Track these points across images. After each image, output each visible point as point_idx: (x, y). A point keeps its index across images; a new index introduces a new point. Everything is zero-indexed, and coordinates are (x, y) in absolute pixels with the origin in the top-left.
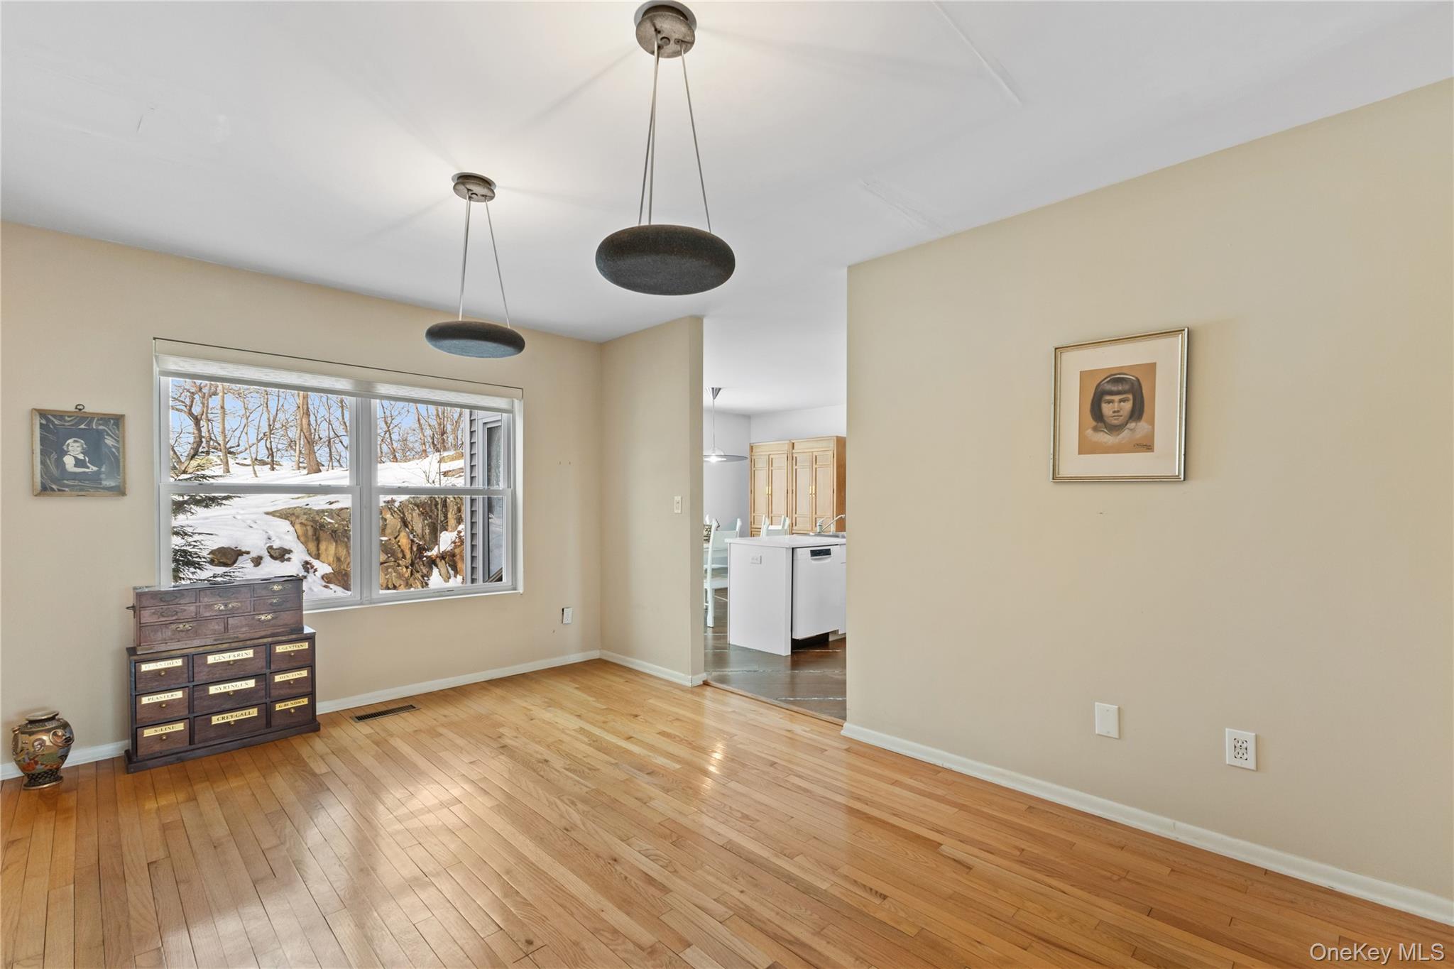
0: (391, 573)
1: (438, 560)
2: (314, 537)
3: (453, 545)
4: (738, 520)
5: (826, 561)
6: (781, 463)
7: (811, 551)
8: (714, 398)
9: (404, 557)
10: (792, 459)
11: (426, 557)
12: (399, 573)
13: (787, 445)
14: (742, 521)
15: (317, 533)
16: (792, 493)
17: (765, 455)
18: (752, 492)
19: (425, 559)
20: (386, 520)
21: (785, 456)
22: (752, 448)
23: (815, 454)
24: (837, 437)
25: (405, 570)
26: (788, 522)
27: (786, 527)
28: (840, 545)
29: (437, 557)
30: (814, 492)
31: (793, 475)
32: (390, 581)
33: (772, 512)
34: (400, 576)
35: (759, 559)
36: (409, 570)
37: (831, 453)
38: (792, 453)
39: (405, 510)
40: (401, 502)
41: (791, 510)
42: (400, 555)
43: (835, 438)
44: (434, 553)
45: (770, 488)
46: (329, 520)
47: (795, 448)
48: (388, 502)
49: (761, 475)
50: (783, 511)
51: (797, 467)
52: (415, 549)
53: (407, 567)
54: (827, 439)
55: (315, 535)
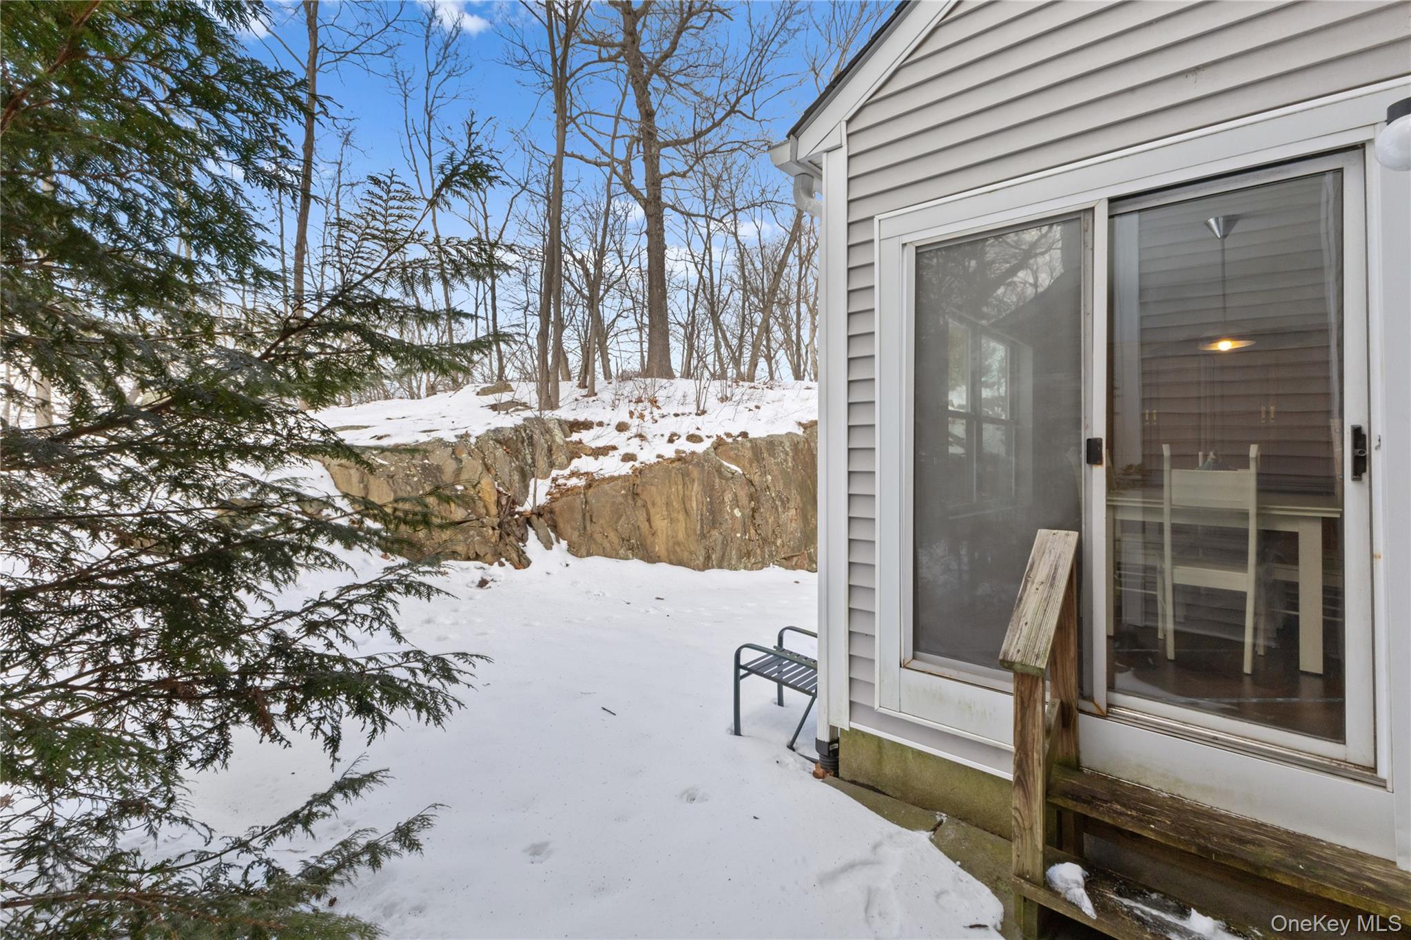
0: (473, 536)
1: (534, 517)
2: (362, 485)
3: (549, 497)
9: (488, 514)
11: (518, 513)
12: (483, 537)
15: (365, 479)
19: (517, 516)
20: (461, 461)
25: (491, 531)
29: (532, 513)
32: (471, 547)
34: (485, 541)
36: (497, 532)
39: (485, 449)
40: (477, 438)
42: (483, 511)
44: (527, 507)
46: (380, 461)
48: (462, 437)
52: (504, 502)
53: (494, 529)
55: (362, 482)
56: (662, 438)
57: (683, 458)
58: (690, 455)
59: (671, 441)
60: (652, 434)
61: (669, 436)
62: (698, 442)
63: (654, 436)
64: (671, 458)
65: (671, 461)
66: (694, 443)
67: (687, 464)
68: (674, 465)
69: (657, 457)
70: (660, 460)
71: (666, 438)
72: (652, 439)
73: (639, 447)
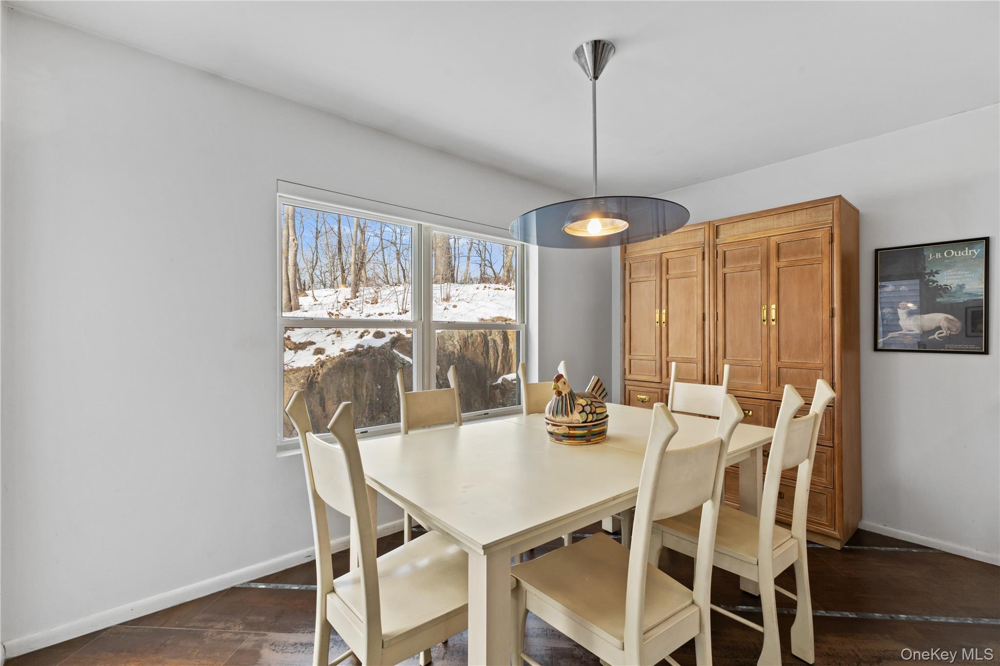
6: (688, 269)
8: (596, 77)
10: (715, 256)
13: (701, 233)
16: (715, 319)
17: (654, 255)
18: (627, 319)
21: (698, 252)
22: (625, 246)
23: (776, 240)
30: (773, 317)
31: (717, 286)
33: (668, 355)
38: (716, 245)
41: (713, 353)
45: (664, 311)
47: (721, 236)
49: (646, 290)
50: (694, 352)
56: (355, 334)
57: (360, 352)
58: (366, 350)
59: (361, 336)
60: (349, 332)
61: (362, 333)
62: (380, 338)
63: (350, 333)
64: (351, 352)
65: (350, 354)
66: (377, 338)
67: (362, 357)
68: (350, 358)
69: (341, 351)
70: (342, 353)
71: (359, 334)
72: (347, 335)
73: (332, 343)
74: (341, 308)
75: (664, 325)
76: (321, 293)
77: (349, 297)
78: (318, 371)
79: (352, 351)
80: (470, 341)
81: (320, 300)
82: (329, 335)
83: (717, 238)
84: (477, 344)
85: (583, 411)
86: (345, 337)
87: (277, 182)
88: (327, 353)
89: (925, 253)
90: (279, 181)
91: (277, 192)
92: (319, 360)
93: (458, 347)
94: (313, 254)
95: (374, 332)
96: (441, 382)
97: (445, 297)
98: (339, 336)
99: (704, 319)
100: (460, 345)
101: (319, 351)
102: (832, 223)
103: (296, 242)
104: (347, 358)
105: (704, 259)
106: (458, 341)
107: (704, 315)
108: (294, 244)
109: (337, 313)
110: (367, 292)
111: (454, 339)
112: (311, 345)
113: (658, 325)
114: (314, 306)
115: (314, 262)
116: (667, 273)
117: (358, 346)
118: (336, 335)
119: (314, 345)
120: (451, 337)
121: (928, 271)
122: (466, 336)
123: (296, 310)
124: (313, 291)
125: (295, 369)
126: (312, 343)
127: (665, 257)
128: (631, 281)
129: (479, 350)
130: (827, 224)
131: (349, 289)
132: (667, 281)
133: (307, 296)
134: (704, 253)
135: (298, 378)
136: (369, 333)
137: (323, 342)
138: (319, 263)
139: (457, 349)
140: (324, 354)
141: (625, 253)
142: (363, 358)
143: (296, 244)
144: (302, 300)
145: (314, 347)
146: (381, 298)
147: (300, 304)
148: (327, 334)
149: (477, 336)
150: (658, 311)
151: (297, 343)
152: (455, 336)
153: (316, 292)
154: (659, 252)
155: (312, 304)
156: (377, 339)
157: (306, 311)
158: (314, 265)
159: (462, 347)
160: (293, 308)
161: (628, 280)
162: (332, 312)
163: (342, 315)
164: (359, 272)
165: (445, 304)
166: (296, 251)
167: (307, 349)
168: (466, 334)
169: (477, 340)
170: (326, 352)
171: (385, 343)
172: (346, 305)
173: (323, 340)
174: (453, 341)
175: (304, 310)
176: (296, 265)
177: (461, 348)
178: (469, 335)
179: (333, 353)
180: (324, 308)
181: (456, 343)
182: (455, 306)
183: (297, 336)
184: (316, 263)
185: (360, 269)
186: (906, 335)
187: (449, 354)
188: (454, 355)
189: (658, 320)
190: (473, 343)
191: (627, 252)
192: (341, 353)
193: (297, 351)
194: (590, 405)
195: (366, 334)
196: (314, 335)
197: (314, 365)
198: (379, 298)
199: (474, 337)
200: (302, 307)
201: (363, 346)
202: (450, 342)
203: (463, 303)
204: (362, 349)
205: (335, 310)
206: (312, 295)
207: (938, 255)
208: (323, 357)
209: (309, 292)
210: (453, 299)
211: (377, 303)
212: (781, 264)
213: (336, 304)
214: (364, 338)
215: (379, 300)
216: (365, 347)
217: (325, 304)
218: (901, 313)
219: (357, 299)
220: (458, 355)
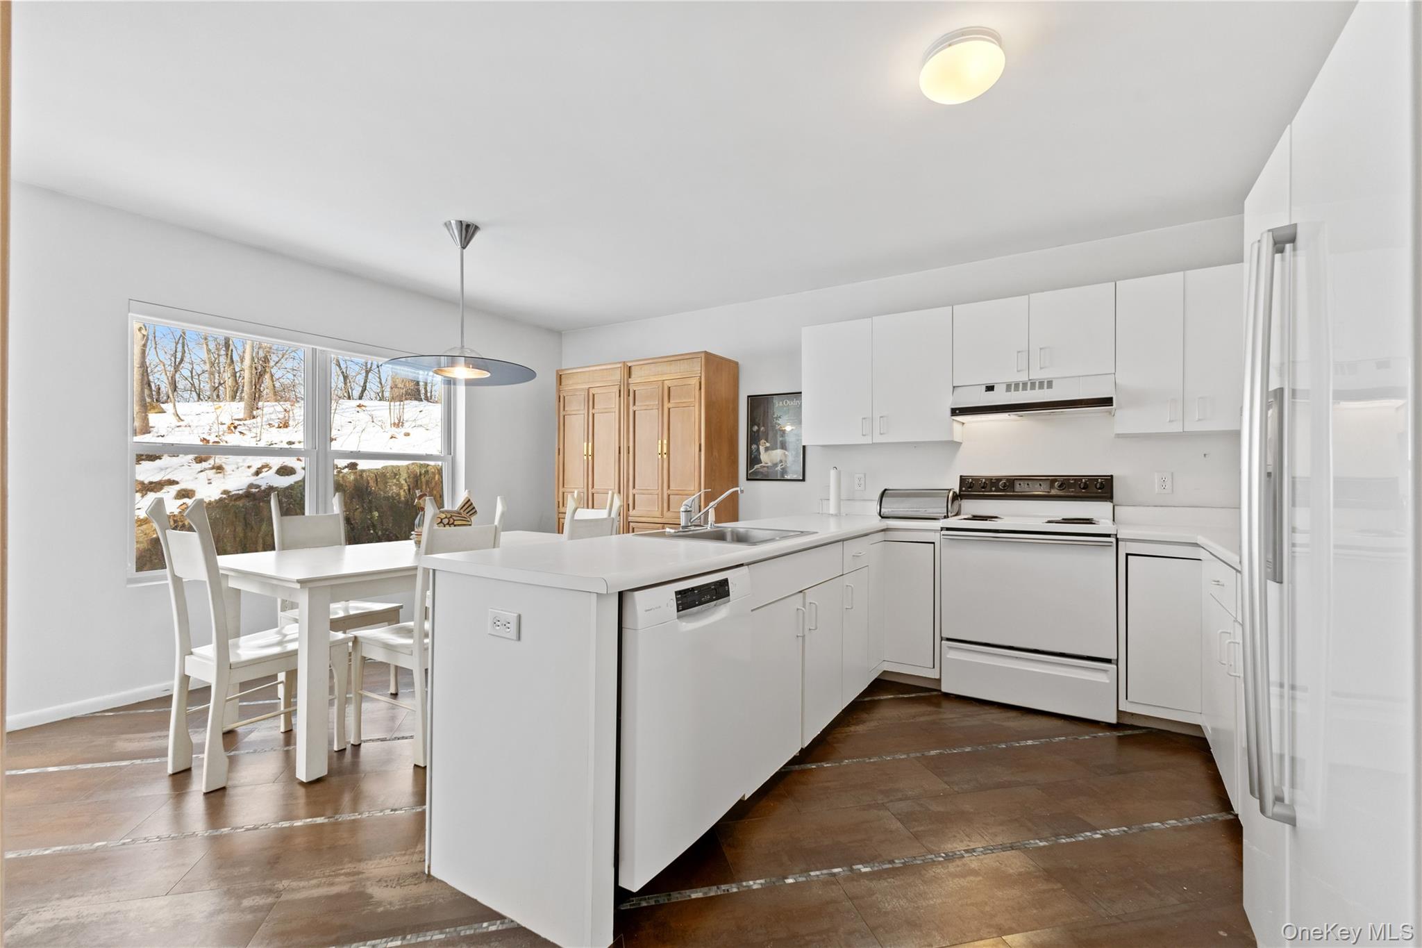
4: (499, 497)
5: (717, 615)
6: (609, 404)
7: (677, 593)
8: (464, 247)
10: (628, 394)
13: (618, 372)
14: (505, 501)
16: (627, 452)
17: (583, 389)
18: (561, 451)
21: (616, 389)
22: (560, 378)
23: (667, 383)
24: (706, 353)
26: (617, 503)
27: (614, 515)
28: (748, 564)
30: (665, 451)
31: (629, 422)
33: (593, 487)
35: (513, 626)
37: (695, 381)
38: (628, 384)
41: (626, 483)
43: (703, 355)
45: (590, 444)
47: (633, 376)
49: (576, 423)
50: (612, 483)
51: (635, 408)
54: (690, 357)
56: (248, 470)
57: (254, 494)
58: (264, 491)
59: (257, 473)
60: (236, 466)
61: (258, 468)
62: (287, 475)
63: (238, 468)
64: (239, 494)
65: (238, 497)
66: (282, 475)
67: (257, 501)
68: (237, 503)
69: (222, 494)
70: (224, 496)
71: (253, 470)
72: (233, 471)
73: (207, 482)
74: (224, 432)
75: (590, 458)
76: (189, 408)
77: (241, 416)
78: (182, 521)
79: (241, 492)
80: (423, 479)
81: (187, 420)
82: (202, 471)
83: (630, 377)
84: (433, 484)
85: (441, 522)
86: (230, 474)
87: (129, 303)
88: (198, 496)
89: (774, 401)
90: (131, 301)
91: (129, 311)
92: (184, 506)
93: (406, 488)
94: (177, 343)
95: (278, 467)
96: (380, 533)
97: (397, 421)
98: (220, 473)
99: (620, 453)
100: (409, 486)
101: (185, 494)
102: (701, 373)
103: (144, 332)
104: (233, 503)
105: (620, 396)
106: (405, 480)
107: (620, 448)
108: (140, 336)
109: (217, 439)
110: (270, 409)
111: (400, 477)
112: (171, 485)
113: (585, 457)
114: (177, 429)
115: (179, 355)
116: (593, 408)
117: (251, 486)
118: (214, 471)
119: (177, 485)
120: (396, 475)
121: (776, 416)
122: (418, 474)
123: (144, 433)
124: (175, 406)
125: (142, 520)
126: (172, 483)
127: (592, 391)
128: (565, 413)
129: (437, 492)
130: (697, 373)
131: (242, 404)
132: (593, 415)
133: (165, 412)
134: (620, 391)
135: (147, 531)
136: (270, 468)
137: (192, 480)
138: (187, 359)
139: (404, 490)
140: (193, 497)
141: (560, 384)
142: (259, 503)
143: (144, 335)
144: (153, 418)
145: (176, 488)
146: (294, 420)
147: (150, 425)
148: (200, 470)
149: (434, 474)
150: (585, 444)
151: (146, 482)
152: (402, 473)
153: (182, 408)
154: (587, 387)
155: (173, 426)
156: (283, 477)
157: (163, 436)
158: (178, 360)
159: (411, 487)
160: (138, 430)
161: (562, 413)
162: (208, 438)
163: (226, 442)
164: (259, 379)
165: (394, 430)
166: (145, 345)
167: (163, 491)
168: (418, 471)
169: (434, 478)
170: (196, 494)
171: (296, 483)
172: (232, 428)
173: (191, 478)
174: (398, 480)
175: (159, 434)
176: (143, 366)
177: (409, 490)
178: (423, 471)
179: (210, 497)
180: (195, 431)
181: (403, 482)
182: (407, 434)
183: (147, 472)
184: (182, 360)
185: (261, 375)
186: (764, 467)
187: (392, 496)
188: (400, 498)
189: (585, 453)
190: (428, 483)
191: (563, 384)
192: (221, 496)
193: (146, 494)
194: (449, 518)
195: (266, 469)
196: (176, 471)
197: (176, 513)
198: (291, 419)
199: (430, 475)
200: (154, 430)
201: (258, 487)
202: (395, 481)
203: (421, 430)
204: (257, 490)
205: (213, 436)
206: (173, 411)
207: (781, 404)
208: (189, 502)
209: (168, 407)
210: (406, 425)
211: (287, 427)
212: (671, 405)
213: (215, 427)
214: (260, 475)
215: (291, 423)
216: (263, 488)
217: (197, 427)
218: (762, 449)
219: (254, 420)
220: (405, 497)
